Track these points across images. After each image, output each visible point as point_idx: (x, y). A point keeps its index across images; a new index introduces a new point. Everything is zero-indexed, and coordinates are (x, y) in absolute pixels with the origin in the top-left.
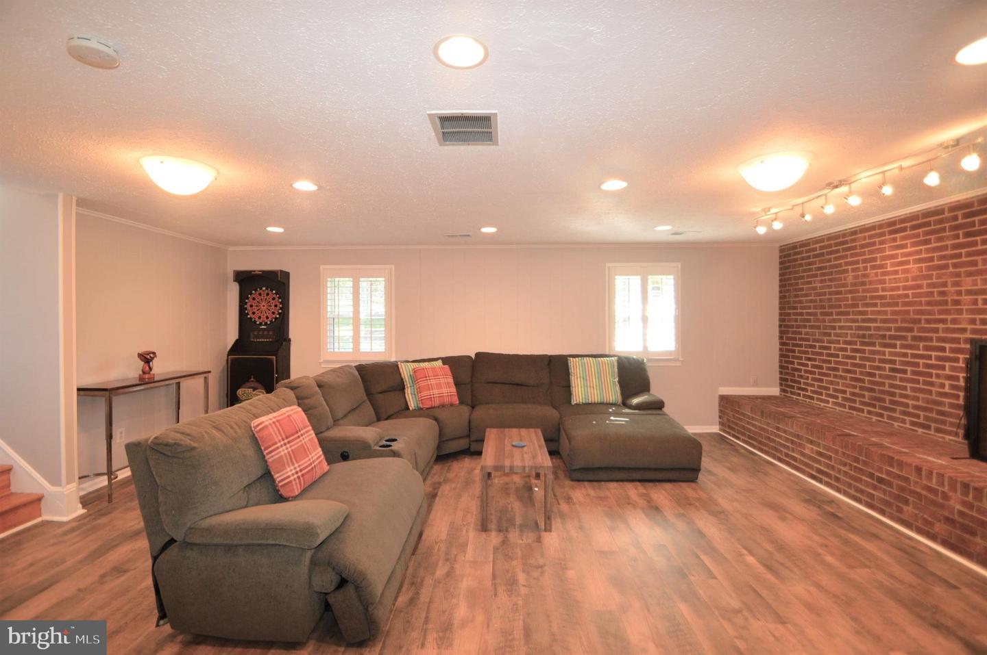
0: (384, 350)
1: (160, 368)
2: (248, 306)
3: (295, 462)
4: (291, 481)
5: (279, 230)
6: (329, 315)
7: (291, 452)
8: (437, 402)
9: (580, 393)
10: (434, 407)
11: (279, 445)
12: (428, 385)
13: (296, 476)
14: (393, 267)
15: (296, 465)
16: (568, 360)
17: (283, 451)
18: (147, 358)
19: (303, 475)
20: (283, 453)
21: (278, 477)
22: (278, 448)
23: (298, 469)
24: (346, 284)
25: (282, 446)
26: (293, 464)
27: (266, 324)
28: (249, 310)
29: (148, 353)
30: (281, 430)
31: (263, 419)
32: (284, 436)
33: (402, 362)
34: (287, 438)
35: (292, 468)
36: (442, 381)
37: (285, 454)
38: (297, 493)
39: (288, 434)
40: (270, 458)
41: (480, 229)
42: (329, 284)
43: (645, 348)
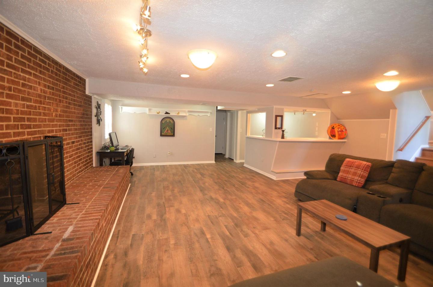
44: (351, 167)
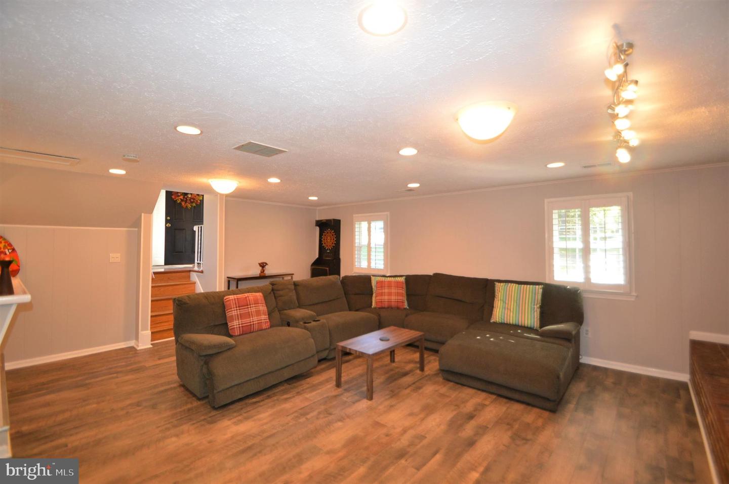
0: (383, 268)
1: (269, 271)
2: (323, 239)
3: (240, 319)
4: (234, 328)
5: (315, 198)
6: (356, 245)
7: (239, 315)
8: (386, 305)
9: (499, 314)
10: (384, 308)
11: (233, 309)
12: (382, 292)
13: (238, 326)
14: (388, 213)
15: (240, 321)
16: (494, 284)
17: (234, 313)
18: (263, 265)
19: (242, 326)
20: (234, 314)
21: (230, 324)
22: (232, 311)
23: (240, 323)
24: (364, 225)
25: (234, 310)
26: (238, 320)
27: (329, 249)
28: (323, 242)
29: (263, 263)
30: (237, 303)
31: (230, 296)
32: (237, 306)
33: (374, 276)
34: (239, 307)
35: (237, 321)
36: (393, 291)
37: (235, 315)
38: (236, 334)
39: (240, 306)
40: (228, 314)
41: (407, 185)
42: (356, 226)
43: (588, 279)
44: (248, 305)
